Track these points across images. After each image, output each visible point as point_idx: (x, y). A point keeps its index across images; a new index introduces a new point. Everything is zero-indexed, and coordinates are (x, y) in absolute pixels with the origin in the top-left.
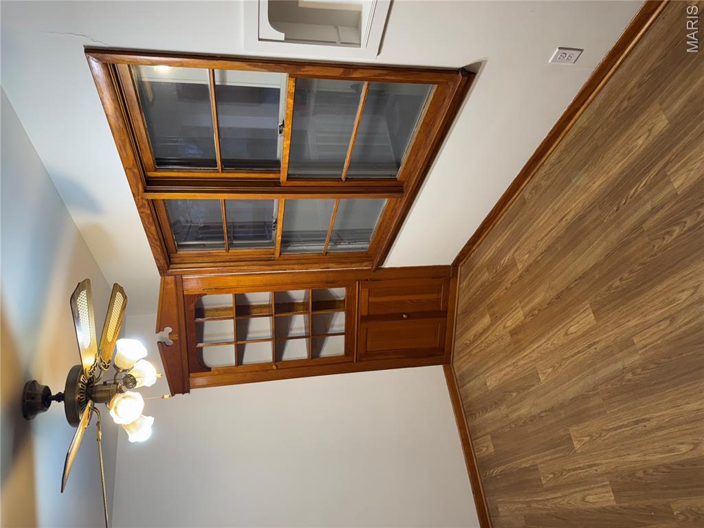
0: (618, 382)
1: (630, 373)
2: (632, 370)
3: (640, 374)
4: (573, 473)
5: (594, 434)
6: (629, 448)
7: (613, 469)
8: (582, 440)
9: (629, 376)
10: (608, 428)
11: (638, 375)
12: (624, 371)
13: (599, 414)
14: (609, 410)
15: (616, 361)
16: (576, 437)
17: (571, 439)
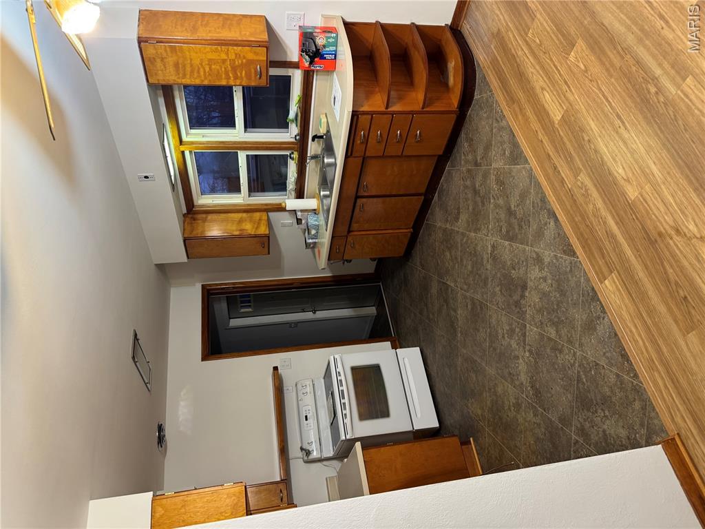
0: (643, 78)
1: (656, 89)
2: (659, 91)
3: (659, 102)
4: (552, 66)
5: (589, 74)
6: (598, 119)
7: (577, 109)
8: (579, 62)
9: (653, 90)
10: (601, 86)
11: (658, 99)
12: (655, 80)
13: (607, 70)
14: (615, 79)
15: (660, 65)
16: (577, 52)
17: (574, 46)
